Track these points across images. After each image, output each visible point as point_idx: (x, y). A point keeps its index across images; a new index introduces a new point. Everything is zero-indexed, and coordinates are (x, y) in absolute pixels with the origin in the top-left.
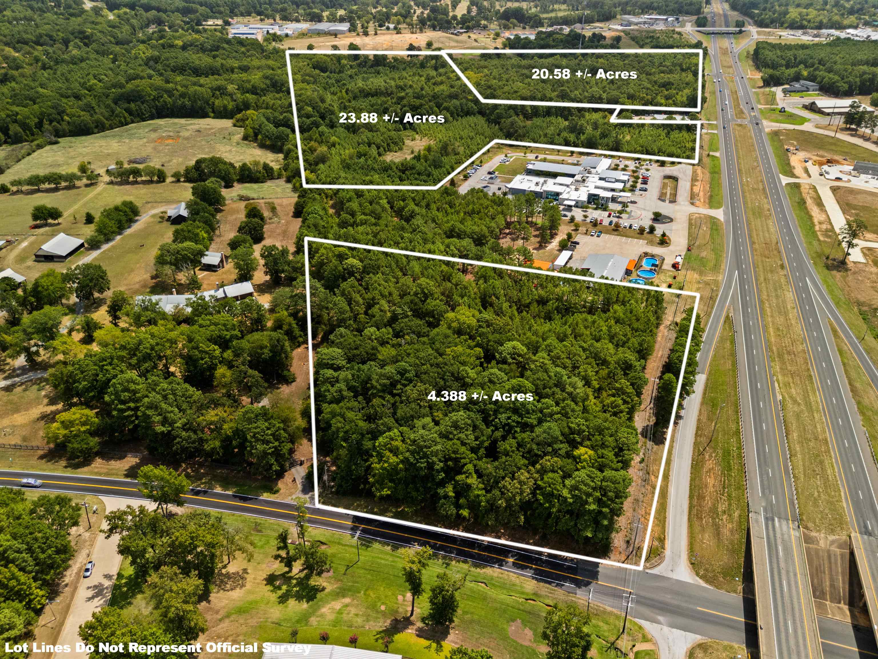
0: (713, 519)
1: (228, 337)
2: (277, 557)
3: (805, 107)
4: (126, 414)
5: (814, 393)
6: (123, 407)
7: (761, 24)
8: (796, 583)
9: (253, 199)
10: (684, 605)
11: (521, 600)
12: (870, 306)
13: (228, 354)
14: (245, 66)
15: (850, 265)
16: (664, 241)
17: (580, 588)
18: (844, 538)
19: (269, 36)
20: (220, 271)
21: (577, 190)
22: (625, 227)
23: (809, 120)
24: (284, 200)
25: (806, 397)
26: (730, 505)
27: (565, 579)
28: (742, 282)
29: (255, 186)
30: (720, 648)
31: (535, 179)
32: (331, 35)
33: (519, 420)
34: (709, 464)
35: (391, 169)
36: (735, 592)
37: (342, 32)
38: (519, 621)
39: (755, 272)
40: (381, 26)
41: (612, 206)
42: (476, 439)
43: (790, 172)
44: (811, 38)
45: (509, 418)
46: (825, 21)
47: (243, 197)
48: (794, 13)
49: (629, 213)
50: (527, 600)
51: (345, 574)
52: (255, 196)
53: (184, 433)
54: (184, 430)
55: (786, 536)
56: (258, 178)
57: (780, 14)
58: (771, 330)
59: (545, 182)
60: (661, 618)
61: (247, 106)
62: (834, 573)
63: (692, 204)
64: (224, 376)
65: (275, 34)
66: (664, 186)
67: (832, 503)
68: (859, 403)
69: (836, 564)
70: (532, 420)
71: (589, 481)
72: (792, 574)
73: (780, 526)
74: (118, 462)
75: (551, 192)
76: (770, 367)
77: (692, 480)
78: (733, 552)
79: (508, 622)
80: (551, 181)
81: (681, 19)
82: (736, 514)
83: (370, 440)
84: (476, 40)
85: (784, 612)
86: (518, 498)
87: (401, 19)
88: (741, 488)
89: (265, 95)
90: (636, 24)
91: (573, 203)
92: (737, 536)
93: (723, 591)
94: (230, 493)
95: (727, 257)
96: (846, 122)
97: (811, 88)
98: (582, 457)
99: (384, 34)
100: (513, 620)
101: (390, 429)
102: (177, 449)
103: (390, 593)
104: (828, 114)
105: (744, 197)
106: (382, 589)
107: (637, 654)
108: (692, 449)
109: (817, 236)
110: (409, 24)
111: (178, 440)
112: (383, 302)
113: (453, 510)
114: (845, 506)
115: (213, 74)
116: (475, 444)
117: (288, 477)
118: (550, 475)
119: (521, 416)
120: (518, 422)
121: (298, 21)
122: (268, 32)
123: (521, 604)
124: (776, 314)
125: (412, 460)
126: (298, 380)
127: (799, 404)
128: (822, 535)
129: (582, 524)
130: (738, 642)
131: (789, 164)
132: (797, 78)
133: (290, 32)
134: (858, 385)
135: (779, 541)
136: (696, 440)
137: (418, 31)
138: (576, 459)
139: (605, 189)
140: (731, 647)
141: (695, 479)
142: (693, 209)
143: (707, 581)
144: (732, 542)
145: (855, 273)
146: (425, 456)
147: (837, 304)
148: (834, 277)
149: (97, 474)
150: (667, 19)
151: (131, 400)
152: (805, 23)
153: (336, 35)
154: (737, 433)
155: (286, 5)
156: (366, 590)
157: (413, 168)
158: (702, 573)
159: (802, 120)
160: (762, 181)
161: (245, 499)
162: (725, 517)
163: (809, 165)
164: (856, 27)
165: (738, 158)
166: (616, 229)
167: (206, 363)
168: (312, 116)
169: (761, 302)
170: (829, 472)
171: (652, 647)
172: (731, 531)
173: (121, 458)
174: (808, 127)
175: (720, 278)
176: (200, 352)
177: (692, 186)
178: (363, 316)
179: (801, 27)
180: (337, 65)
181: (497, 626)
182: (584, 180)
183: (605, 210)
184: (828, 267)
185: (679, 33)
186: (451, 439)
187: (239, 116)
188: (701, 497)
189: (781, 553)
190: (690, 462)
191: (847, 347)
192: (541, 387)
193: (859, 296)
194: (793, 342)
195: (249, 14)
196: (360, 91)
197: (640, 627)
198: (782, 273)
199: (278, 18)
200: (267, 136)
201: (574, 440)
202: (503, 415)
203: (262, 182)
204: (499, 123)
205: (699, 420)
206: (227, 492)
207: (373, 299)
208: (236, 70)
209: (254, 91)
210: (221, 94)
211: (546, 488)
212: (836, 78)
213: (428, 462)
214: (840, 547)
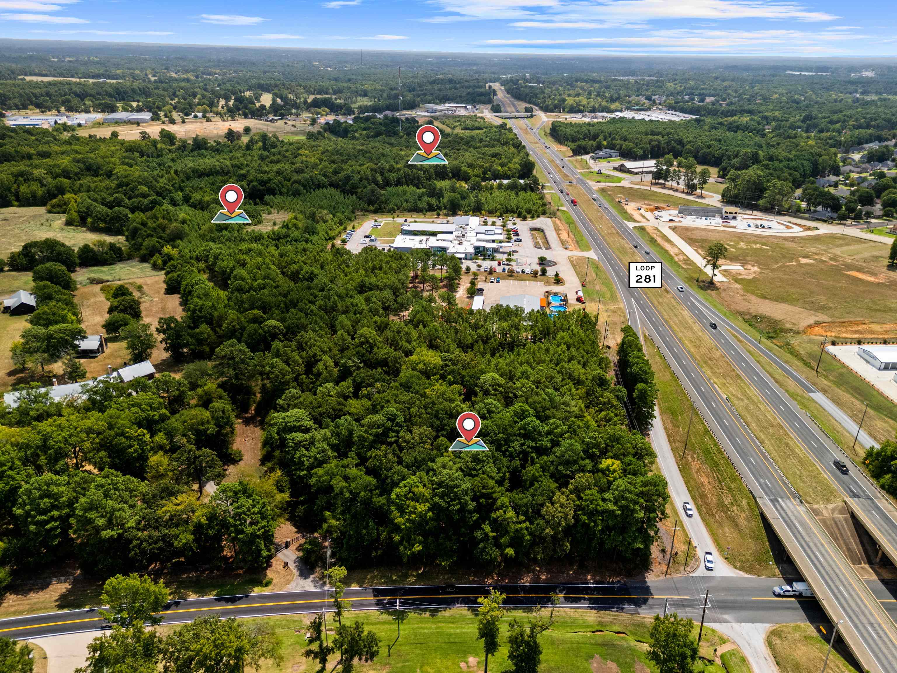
0: (725, 512)
1: (157, 417)
2: (308, 653)
3: (615, 169)
4: (48, 527)
5: (749, 388)
6: (44, 517)
7: (546, 109)
8: (827, 551)
9: (108, 281)
10: (739, 598)
11: (589, 634)
12: (750, 314)
13: (160, 438)
14: (45, 152)
15: (718, 285)
16: (558, 281)
17: (640, 606)
18: (841, 504)
19: (57, 126)
20: (101, 356)
21: (460, 244)
22: (518, 273)
23: (624, 179)
24: (147, 279)
25: (745, 393)
26: (734, 496)
27: (622, 601)
28: (643, 308)
29: (104, 268)
30: (790, 630)
31: (417, 238)
32: (132, 123)
33: (533, 444)
34: (695, 465)
35: (263, 238)
36: (774, 575)
37: (144, 121)
38: (598, 656)
39: (648, 298)
40: (187, 114)
41: (498, 256)
42: (499, 470)
43: (631, 219)
44: (589, 120)
45: (522, 445)
46: (597, 106)
47: (94, 280)
48: (570, 101)
49: (516, 260)
50: (594, 632)
51: (389, 655)
52: (109, 278)
53: (140, 534)
54: (139, 529)
55: (795, 513)
56: (106, 260)
57: (559, 101)
58: (686, 342)
59: (427, 239)
60: (726, 617)
61: (61, 191)
62: (846, 538)
63: (566, 249)
64: (159, 464)
65: (65, 124)
66: (534, 237)
67: (814, 477)
68: (787, 391)
69: (844, 529)
70: (545, 443)
71: (632, 488)
72: (819, 545)
73: (786, 504)
74: (40, 593)
75: (438, 247)
76: (703, 373)
77: (687, 483)
78: (757, 538)
79: (587, 660)
80: (432, 239)
81: (478, 107)
82: (744, 503)
83: (381, 495)
84: (293, 126)
85: (832, 580)
86: (564, 523)
87: (208, 109)
88: (736, 478)
89: (79, 179)
90: (441, 111)
91: (463, 256)
92: (753, 523)
93: (764, 578)
94: (211, 597)
95: (618, 288)
96: (654, 178)
97: (614, 155)
98: (612, 469)
99: (192, 122)
100: (592, 657)
101: (404, 478)
102: (136, 554)
103: (449, 663)
104: (637, 173)
105: (605, 240)
106: (439, 661)
107: (722, 657)
108: (672, 455)
109: (679, 265)
110: (217, 114)
111: (135, 542)
112: (326, 357)
113: (495, 553)
114: (826, 476)
115: (9, 161)
116: (498, 477)
117: (277, 563)
118: (587, 492)
119: (533, 440)
120: (532, 448)
121: (87, 112)
122: (56, 122)
123: (591, 637)
124: (683, 330)
125: (443, 504)
126: (245, 458)
127: (742, 400)
128: (822, 506)
129: (631, 537)
130: (802, 621)
131: (626, 212)
132: (599, 147)
133: (83, 122)
134: (777, 376)
135: (793, 518)
136: (671, 446)
137: (229, 118)
138: (605, 472)
139: (487, 241)
140: (799, 627)
141: (689, 482)
142: (569, 253)
143: (747, 572)
144: (751, 529)
145: (725, 290)
146: (457, 497)
147: (725, 315)
148: (711, 295)
149: (15, 613)
150: (466, 107)
151: (54, 507)
152: (581, 108)
153: (138, 124)
154: (707, 432)
155: (67, 97)
156: (421, 667)
157: (286, 236)
158: (738, 565)
159: (620, 180)
160: (613, 227)
161: (233, 601)
162: (735, 508)
163: (642, 211)
164: (621, 111)
165: (583, 211)
166: (511, 274)
167: (135, 451)
168: (149, 196)
169: (666, 321)
170: (797, 451)
171: (733, 647)
172: (747, 519)
173: (44, 586)
174: (625, 184)
175: (622, 306)
176: (127, 438)
177: (558, 235)
178: (304, 376)
179: (579, 111)
180: (154, 148)
181: (578, 667)
182: (464, 235)
183: (493, 260)
184: (701, 288)
185: (482, 118)
186: (476, 476)
187: (54, 201)
188: (703, 496)
189: (800, 529)
190: (677, 467)
191: (752, 348)
192: (541, 409)
193: (738, 308)
194: (709, 349)
195: (25, 107)
196: (193, 171)
197: (713, 631)
198: (669, 296)
199: (63, 109)
200: (99, 219)
201: (594, 454)
202: (516, 443)
203: (111, 264)
204: (356, 193)
205: (665, 428)
206: (206, 598)
207: (315, 356)
208: (34, 157)
209: (66, 174)
210: (25, 180)
211: (588, 506)
212: (632, 145)
213: (460, 503)
214: (841, 513)
